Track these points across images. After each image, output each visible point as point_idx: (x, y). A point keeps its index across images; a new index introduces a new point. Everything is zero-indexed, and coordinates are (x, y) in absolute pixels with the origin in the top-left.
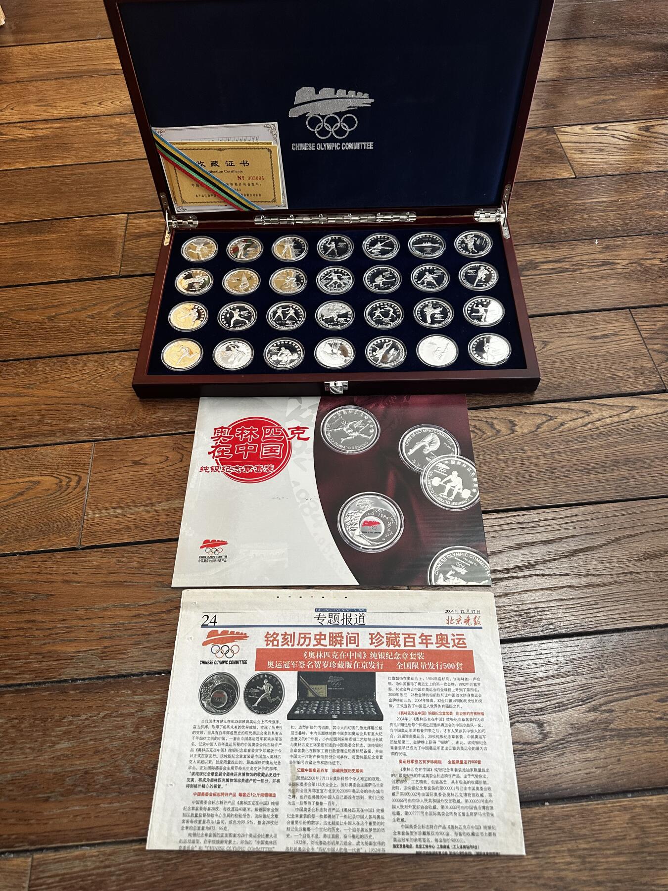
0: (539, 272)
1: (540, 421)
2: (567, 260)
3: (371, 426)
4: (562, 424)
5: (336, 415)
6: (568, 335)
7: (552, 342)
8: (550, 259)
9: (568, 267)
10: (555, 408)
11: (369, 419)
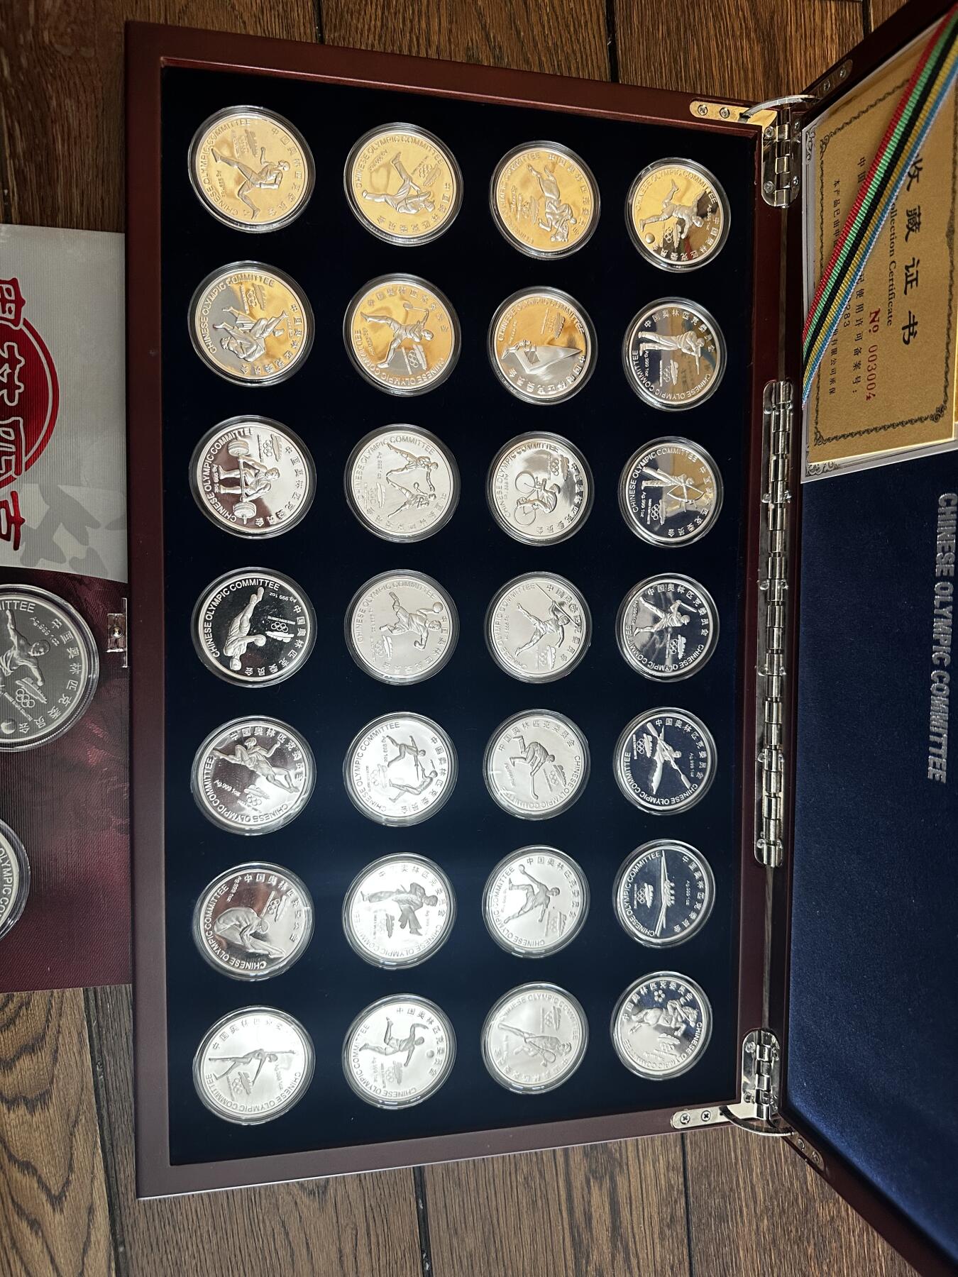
0: (578, 1181)
1: (44, 1171)
2: (620, 1257)
3: (23, 728)
4: (35, 1225)
5: (64, 629)
6: (348, 1249)
7: (322, 1209)
8: (625, 1213)
9: (595, 1256)
10: (91, 1210)
11: (49, 721)
